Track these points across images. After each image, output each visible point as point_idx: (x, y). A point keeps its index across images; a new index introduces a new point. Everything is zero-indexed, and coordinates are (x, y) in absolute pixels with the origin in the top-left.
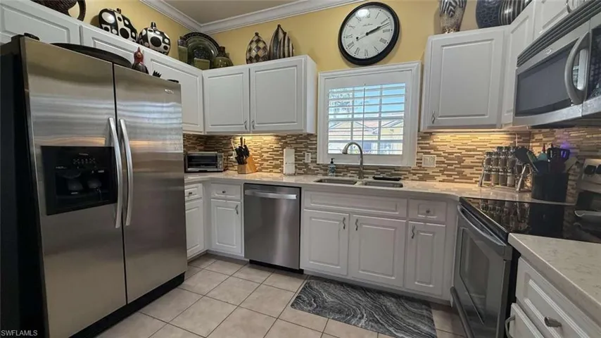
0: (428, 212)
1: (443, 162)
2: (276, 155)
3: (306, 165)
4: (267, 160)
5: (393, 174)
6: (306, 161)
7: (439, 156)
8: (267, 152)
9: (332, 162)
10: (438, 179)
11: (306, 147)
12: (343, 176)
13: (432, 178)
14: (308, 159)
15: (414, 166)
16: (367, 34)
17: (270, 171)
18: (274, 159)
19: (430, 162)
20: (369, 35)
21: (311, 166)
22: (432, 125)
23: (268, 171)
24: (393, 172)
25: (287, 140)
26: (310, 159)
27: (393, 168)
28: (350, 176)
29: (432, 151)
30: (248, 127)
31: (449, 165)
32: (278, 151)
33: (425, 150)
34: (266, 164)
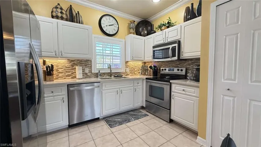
0: (138, 83)
1: (131, 70)
2: (68, 70)
3: (86, 74)
4: (62, 73)
5: (119, 75)
6: (86, 72)
7: (130, 68)
8: (62, 68)
9: (99, 72)
10: (130, 75)
11: (86, 66)
12: (103, 77)
13: (128, 75)
14: (87, 71)
15: (124, 71)
16: (110, 25)
17: (64, 78)
18: (67, 72)
19: (128, 70)
20: (110, 26)
21: (89, 74)
22: (132, 59)
23: (63, 78)
24: (119, 74)
25: (75, 62)
26: (88, 71)
27: (119, 73)
28: (105, 77)
29: (128, 67)
30: (57, 54)
31: (132, 71)
32: (69, 68)
33: (127, 66)
34: (60, 75)
